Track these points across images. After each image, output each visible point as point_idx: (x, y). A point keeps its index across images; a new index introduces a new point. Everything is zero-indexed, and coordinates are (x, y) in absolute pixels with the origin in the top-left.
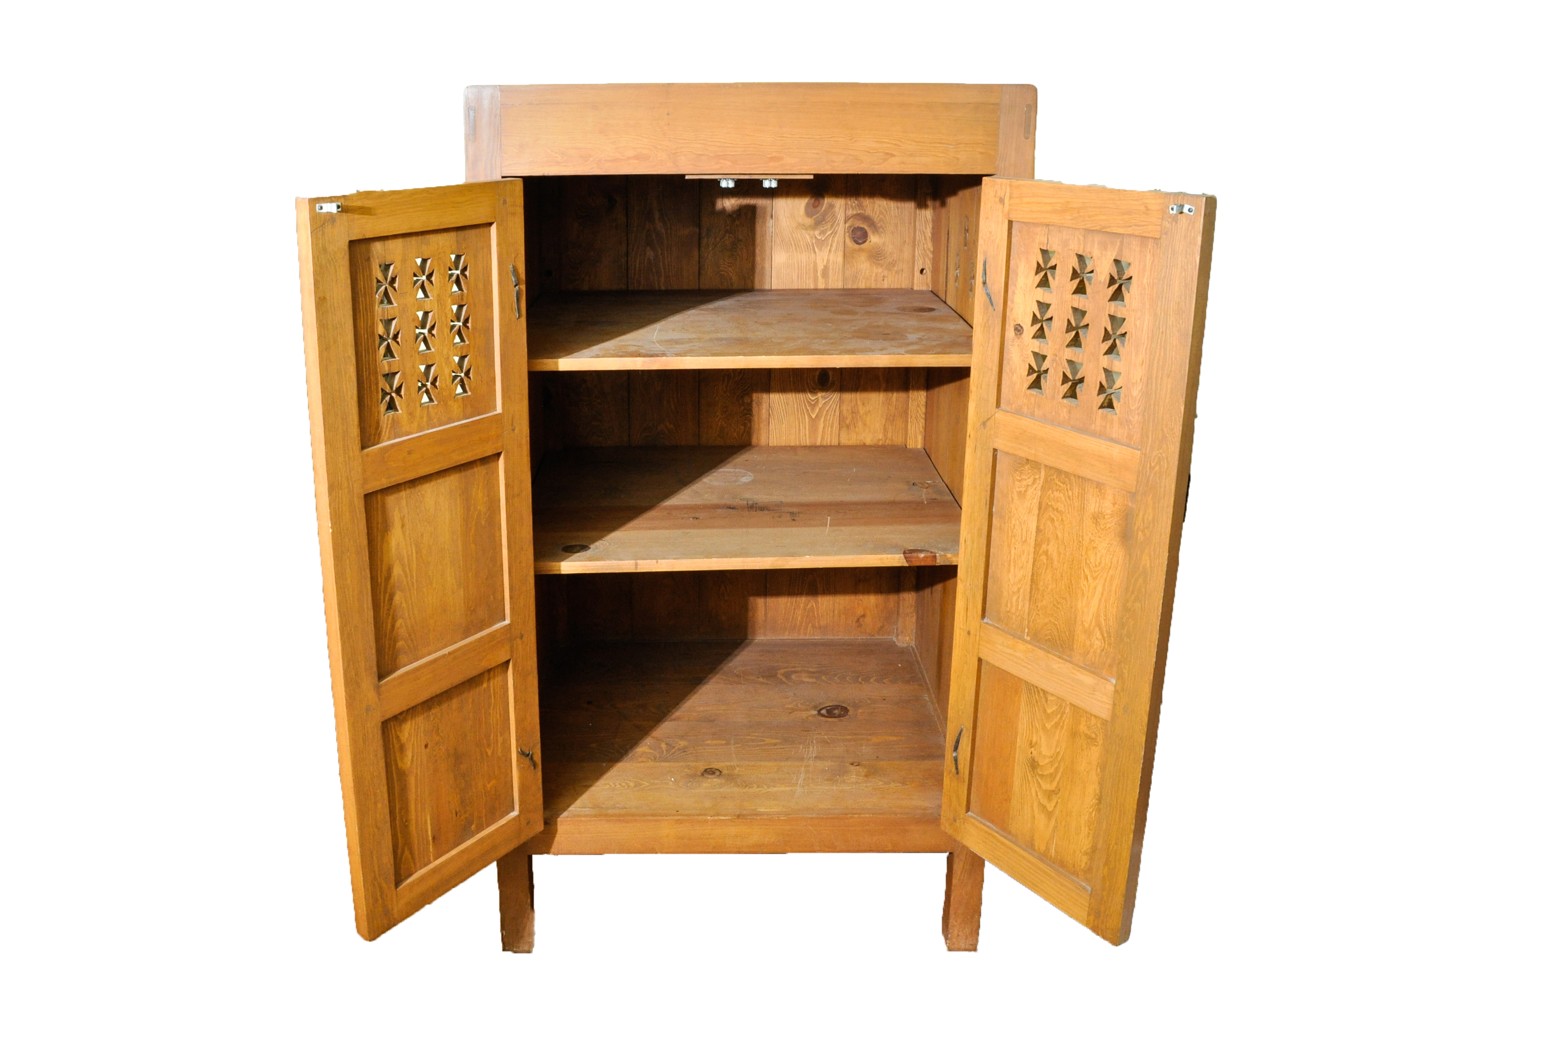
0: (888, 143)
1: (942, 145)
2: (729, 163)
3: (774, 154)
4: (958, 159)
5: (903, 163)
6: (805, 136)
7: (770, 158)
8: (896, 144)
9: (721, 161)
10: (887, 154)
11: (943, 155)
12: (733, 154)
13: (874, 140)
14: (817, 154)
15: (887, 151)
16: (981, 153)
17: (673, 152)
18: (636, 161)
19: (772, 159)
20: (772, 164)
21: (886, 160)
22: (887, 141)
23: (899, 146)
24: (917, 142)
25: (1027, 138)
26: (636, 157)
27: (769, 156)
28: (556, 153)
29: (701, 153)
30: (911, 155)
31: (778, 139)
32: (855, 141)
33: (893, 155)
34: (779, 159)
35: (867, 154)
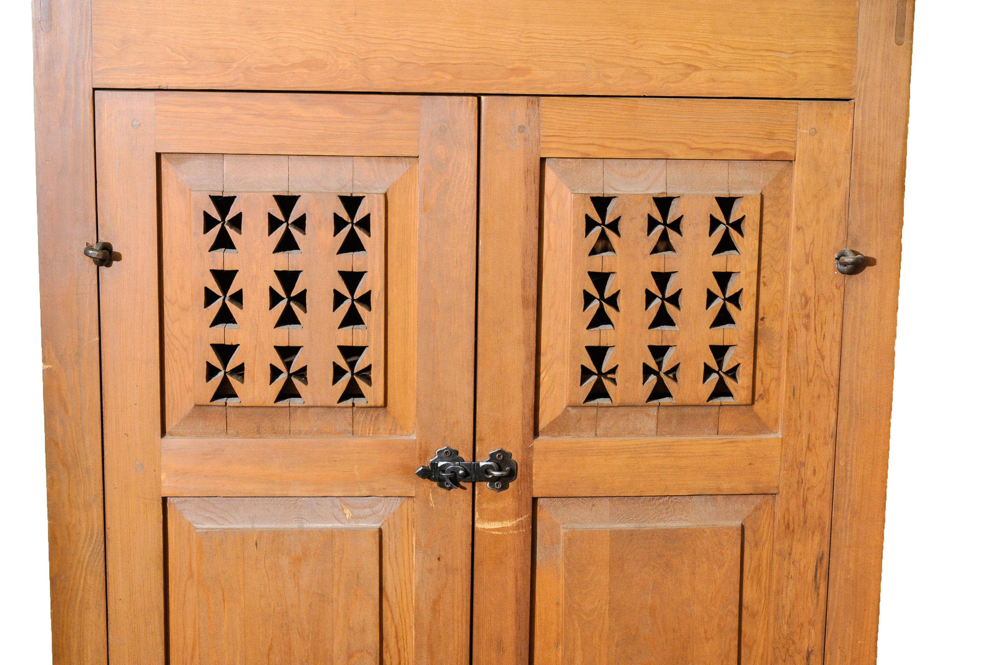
0: (690, 49)
1: (771, 54)
2: (449, 77)
3: (517, 64)
4: (795, 75)
5: (713, 80)
6: (564, 37)
7: (512, 70)
8: (701, 52)
9: (437, 73)
10: (689, 66)
11: (774, 69)
12: (454, 62)
13: (670, 44)
14: (583, 64)
15: (689, 63)
16: (832, 66)
17: (362, 57)
18: (305, 71)
19: (514, 71)
20: (513, 79)
21: (686, 75)
22: (689, 46)
23: (707, 54)
24: (733, 48)
25: (899, 44)
26: (305, 64)
27: (510, 67)
28: (179, 54)
29: (407, 60)
30: (725, 68)
31: (523, 40)
32: (640, 46)
33: (697, 69)
34: (523, 71)
35: (659, 66)
